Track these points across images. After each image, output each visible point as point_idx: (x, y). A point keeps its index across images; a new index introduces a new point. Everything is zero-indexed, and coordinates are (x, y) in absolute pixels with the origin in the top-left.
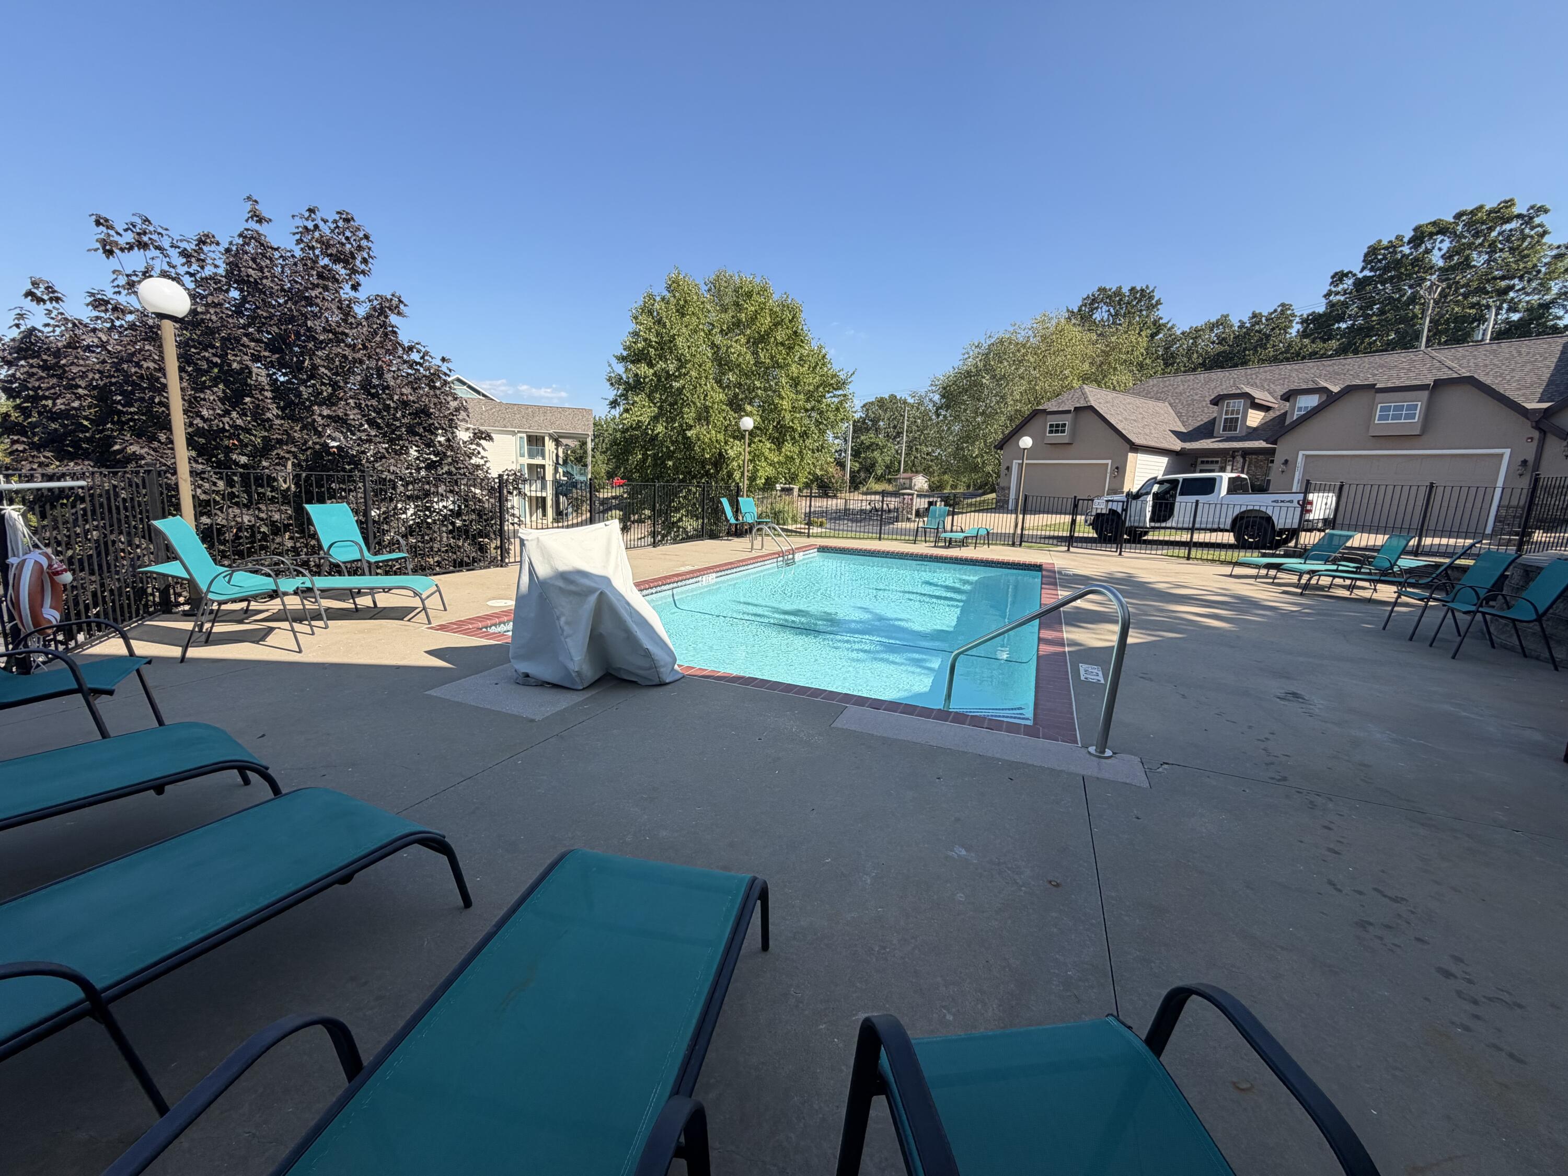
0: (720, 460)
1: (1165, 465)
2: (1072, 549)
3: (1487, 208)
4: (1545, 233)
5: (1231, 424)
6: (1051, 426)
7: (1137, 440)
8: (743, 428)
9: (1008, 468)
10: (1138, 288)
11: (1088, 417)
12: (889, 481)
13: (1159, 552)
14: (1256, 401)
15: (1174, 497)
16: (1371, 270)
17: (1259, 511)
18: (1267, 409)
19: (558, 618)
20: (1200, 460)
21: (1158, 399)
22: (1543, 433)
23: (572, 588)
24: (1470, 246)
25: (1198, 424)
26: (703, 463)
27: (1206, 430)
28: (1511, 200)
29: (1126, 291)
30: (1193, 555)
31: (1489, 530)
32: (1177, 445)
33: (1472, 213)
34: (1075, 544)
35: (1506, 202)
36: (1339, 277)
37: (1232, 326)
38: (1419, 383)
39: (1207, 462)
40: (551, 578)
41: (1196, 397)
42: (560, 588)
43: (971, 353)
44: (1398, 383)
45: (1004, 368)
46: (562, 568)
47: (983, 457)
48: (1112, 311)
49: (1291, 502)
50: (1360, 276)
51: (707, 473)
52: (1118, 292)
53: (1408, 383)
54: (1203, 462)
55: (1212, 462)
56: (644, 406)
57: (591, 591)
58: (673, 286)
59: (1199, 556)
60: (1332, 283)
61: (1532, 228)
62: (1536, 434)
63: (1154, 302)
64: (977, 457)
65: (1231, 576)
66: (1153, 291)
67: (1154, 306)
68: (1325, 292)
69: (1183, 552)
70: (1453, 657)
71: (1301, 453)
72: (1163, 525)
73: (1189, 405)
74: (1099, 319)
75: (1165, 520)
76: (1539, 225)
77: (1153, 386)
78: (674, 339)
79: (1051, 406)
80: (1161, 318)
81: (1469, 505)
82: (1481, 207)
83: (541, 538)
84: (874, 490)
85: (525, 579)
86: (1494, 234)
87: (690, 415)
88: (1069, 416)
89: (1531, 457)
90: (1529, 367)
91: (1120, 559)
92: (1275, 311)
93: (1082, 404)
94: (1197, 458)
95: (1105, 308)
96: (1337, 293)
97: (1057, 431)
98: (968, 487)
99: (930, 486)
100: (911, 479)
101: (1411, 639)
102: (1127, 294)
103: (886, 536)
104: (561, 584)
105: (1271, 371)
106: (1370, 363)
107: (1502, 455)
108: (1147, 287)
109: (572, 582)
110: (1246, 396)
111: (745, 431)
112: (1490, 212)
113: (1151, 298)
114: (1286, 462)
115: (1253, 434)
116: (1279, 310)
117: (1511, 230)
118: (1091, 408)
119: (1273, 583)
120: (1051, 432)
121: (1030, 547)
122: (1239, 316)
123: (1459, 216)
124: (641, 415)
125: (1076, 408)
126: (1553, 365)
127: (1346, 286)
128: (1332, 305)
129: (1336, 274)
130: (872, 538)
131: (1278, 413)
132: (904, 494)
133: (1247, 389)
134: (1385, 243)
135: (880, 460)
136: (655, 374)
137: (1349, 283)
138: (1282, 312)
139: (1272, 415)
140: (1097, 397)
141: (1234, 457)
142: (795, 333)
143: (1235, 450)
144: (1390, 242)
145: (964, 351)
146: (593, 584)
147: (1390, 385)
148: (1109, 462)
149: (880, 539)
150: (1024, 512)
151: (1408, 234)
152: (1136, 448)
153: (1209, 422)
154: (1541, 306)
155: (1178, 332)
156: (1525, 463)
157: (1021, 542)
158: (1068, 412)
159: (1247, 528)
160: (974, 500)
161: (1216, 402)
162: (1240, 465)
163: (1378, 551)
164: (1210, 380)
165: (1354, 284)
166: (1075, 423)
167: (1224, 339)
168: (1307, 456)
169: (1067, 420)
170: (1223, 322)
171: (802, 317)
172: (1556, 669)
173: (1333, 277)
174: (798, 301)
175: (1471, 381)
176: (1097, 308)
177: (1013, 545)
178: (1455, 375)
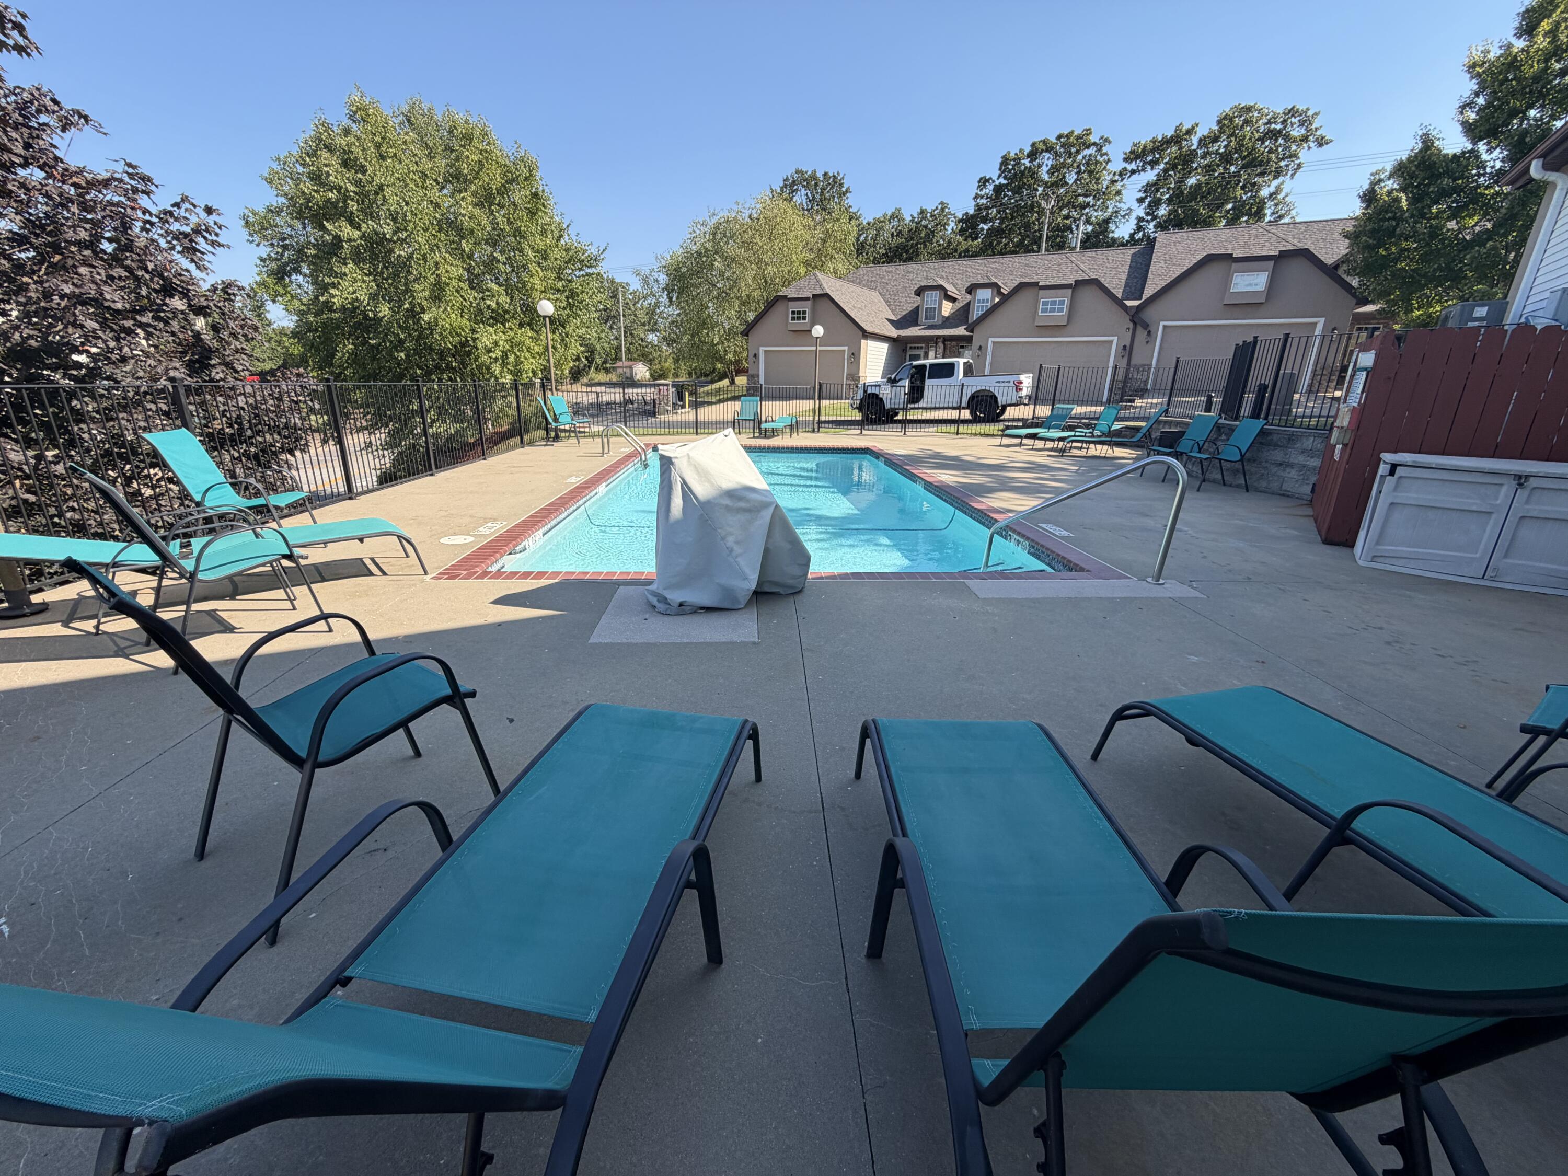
0: (465, 350)
1: (886, 351)
2: (864, 432)
3: (1076, 133)
4: (1108, 161)
5: (931, 312)
6: (793, 312)
7: (868, 328)
8: (541, 313)
9: (755, 356)
10: (831, 175)
11: (824, 304)
12: (607, 371)
13: (931, 430)
14: (949, 293)
15: (923, 381)
16: (1005, 178)
17: (989, 391)
18: (953, 300)
19: (723, 539)
20: (909, 346)
21: (870, 288)
22: (1135, 323)
23: (742, 504)
24: (1063, 165)
25: (904, 313)
26: (442, 354)
27: (911, 319)
28: (1089, 129)
29: (820, 175)
30: (961, 430)
31: (1105, 400)
32: (894, 333)
33: (1068, 136)
34: (866, 427)
35: (1087, 130)
36: (984, 182)
37: (903, 220)
38: (1066, 282)
39: (915, 348)
40: (715, 498)
41: (899, 288)
42: (727, 506)
43: (698, 232)
44: (1053, 282)
45: (732, 249)
46: (727, 485)
47: (723, 343)
48: (810, 195)
49: (1009, 382)
50: (997, 183)
51: (449, 367)
52: (813, 177)
53: (1059, 282)
54: (911, 348)
55: (918, 348)
56: (355, 281)
57: (766, 505)
58: (359, 114)
59: (965, 431)
60: (979, 186)
61: (1102, 155)
62: (1131, 325)
63: (844, 189)
64: (718, 344)
65: (1000, 446)
66: (843, 178)
67: (844, 194)
68: (974, 195)
69: (953, 428)
70: (1198, 490)
71: (991, 340)
72: (916, 406)
73: (895, 295)
74: (799, 202)
75: (917, 402)
76: (1106, 154)
77: (864, 275)
78: (383, 190)
79: (791, 292)
80: (850, 207)
81: (1093, 381)
82: (1072, 132)
83: (691, 455)
84: (596, 381)
85: (677, 501)
86: (1080, 157)
87: (421, 292)
88: (809, 303)
89: (1128, 345)
90: (1113, 273)
91: (905, 438)
92: (937, 208)
93: (819, 291)
94: (906, 344)
95: (803, 191)
96: (982, 197)
97: (799, 319)
98: (690, 374)
99: (651, 375)
100: (631, 368)
101: (1163, 481)
102: (821, 179)
103: (702, 431)
104: (727, 502)
105: (953, 266)
106: (1019, 263)
107: (1111, 342)
108: (838, 173)
109: (740, 499)
110: (940, 288)
111: (545, 317)
112: (1078, 138)
113: (841, 185)
114: (980, 348)
115: (948, 322)
116: (940, 207)
117: (1090, 155)
118: (827, 296)
119: (1032, 449)
120: (793, 319)
121: (826, 433)
122: (909, 213)
123: (1059, 137)
124: (354, 292)
125: (814, 295)
126: (1127, 271)
127: (987, 191)
128: (979, 208)
129: (981, 179)
130: (690, 433)
131: (962, 304)
132: (659, 385)
133: (941, 282)
134: (1012, 155)
135: (598, 347)
136: (363, 236)
137: (990, 188)
138: (942, 210)
139: (958, 305)
140: (831, 285)
141: (937, 343)
142: (535, 195)
143: (938, 337)
144: (1016, 154)
145: (691, 230)
146: (764, 499)
147: (1048, 284)
148: (846, 348)
149: (697, 433)
150: (820, 398)
151: (1027, 149)
152: (866, 335)
153: (912, 311)
154: (1104, 221)
155: (865, 223)
156: (1125, 347)
157: (819, 428)
158: (807, 299)
159: (977, 405)
160: (710, 387)
161: (919, 292)
162: (941, 350)
163: (1097, 419)
164: (909, 272)
165: (994, 190)
166: (814, 310)
167: (900, 232)
168: (994, 343)
169: (806, 307)
170: (896, 216)
171: (538, 175)
172: (1248, 491)
173: (979, 182)
174: (533, 156)
175: (1096, 283)
176: (797, 190)
177: (813, 431)
178: (1087, 278)
